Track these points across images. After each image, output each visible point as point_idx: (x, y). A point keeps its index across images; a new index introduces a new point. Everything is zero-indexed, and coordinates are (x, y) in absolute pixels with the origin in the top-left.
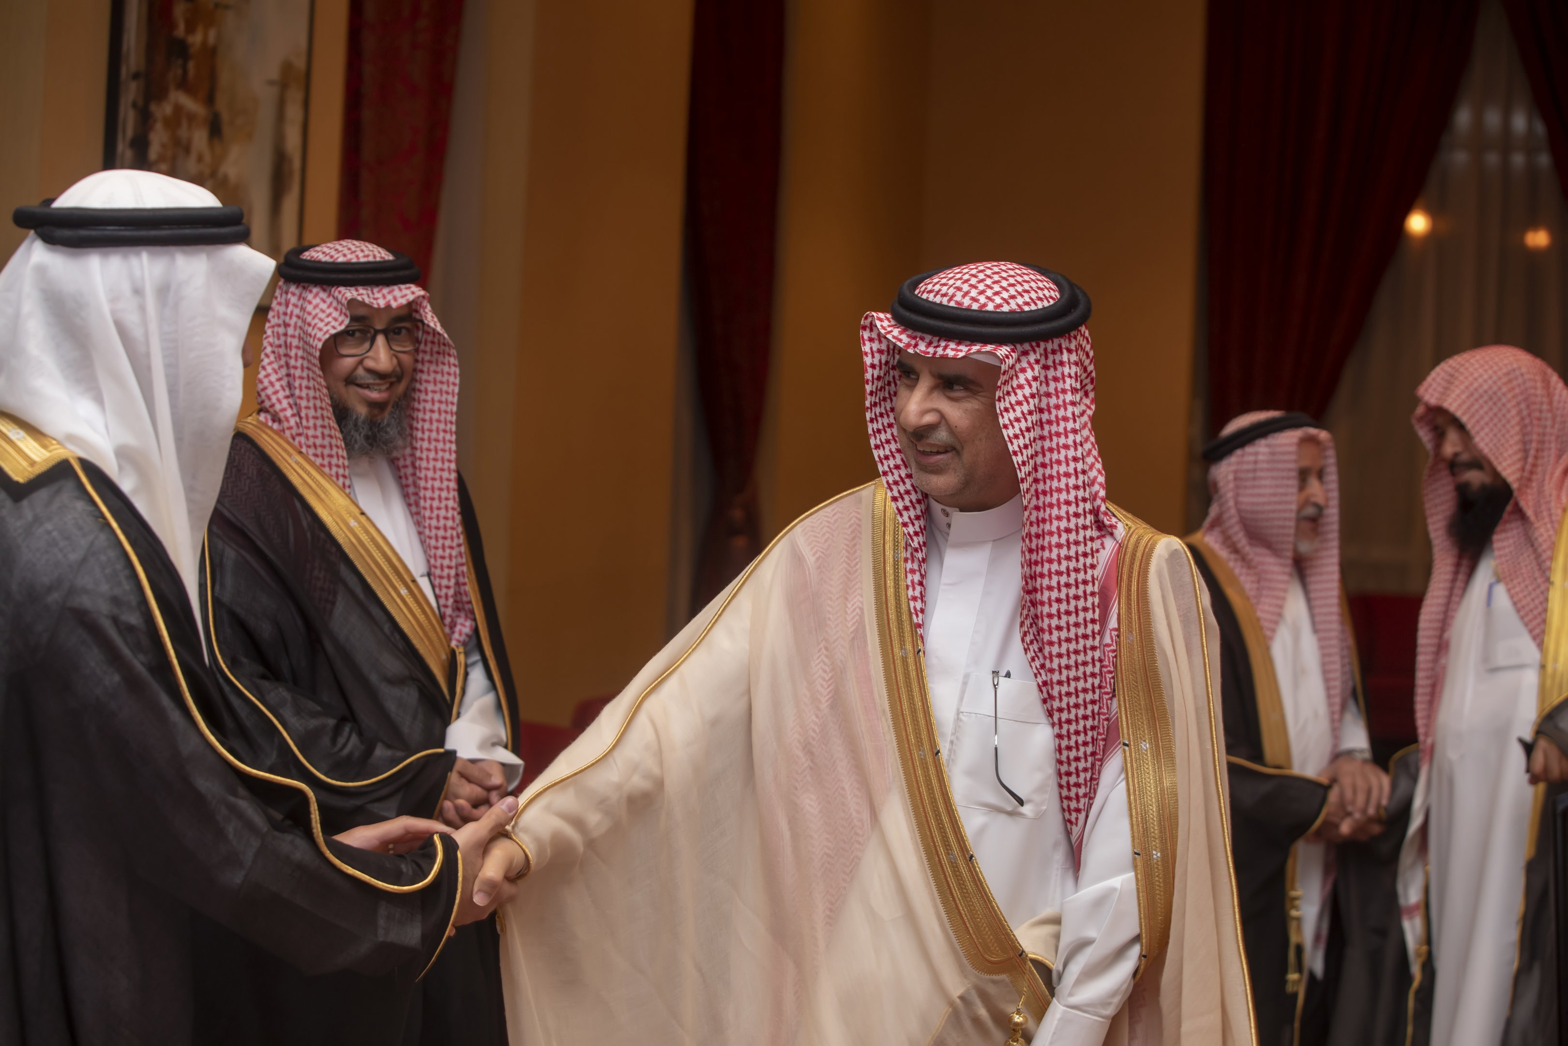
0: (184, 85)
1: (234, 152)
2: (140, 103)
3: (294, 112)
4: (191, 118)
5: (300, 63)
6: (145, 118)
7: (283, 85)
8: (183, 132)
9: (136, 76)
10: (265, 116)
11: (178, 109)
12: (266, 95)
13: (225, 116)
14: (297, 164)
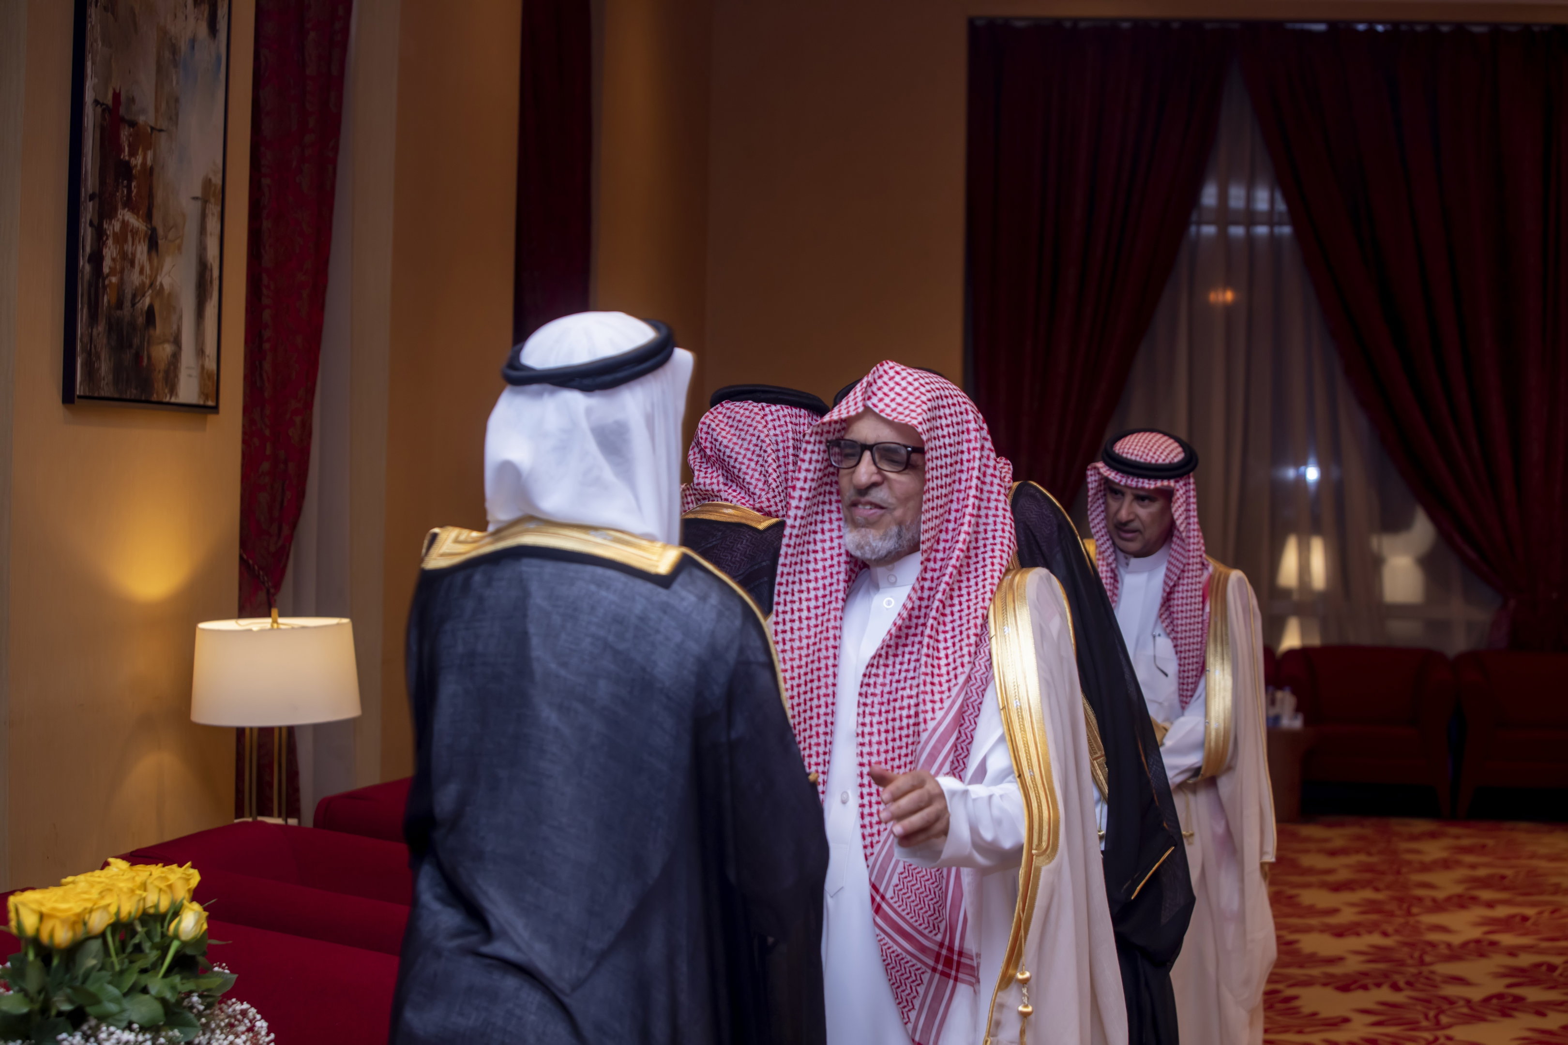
0: (129, 204)
1: (168, 263)
2: (96, 222)
3: (213, 225)
4: (135, 233)
5: (217, 180)
6: (100, 235)
7: (205, 201)
8: (128, 248)
9: (92, 198)
10: (191, 228)
11: (125, 224)
12: (192, 209)
13: (160, 232)
14: (216, 273)
